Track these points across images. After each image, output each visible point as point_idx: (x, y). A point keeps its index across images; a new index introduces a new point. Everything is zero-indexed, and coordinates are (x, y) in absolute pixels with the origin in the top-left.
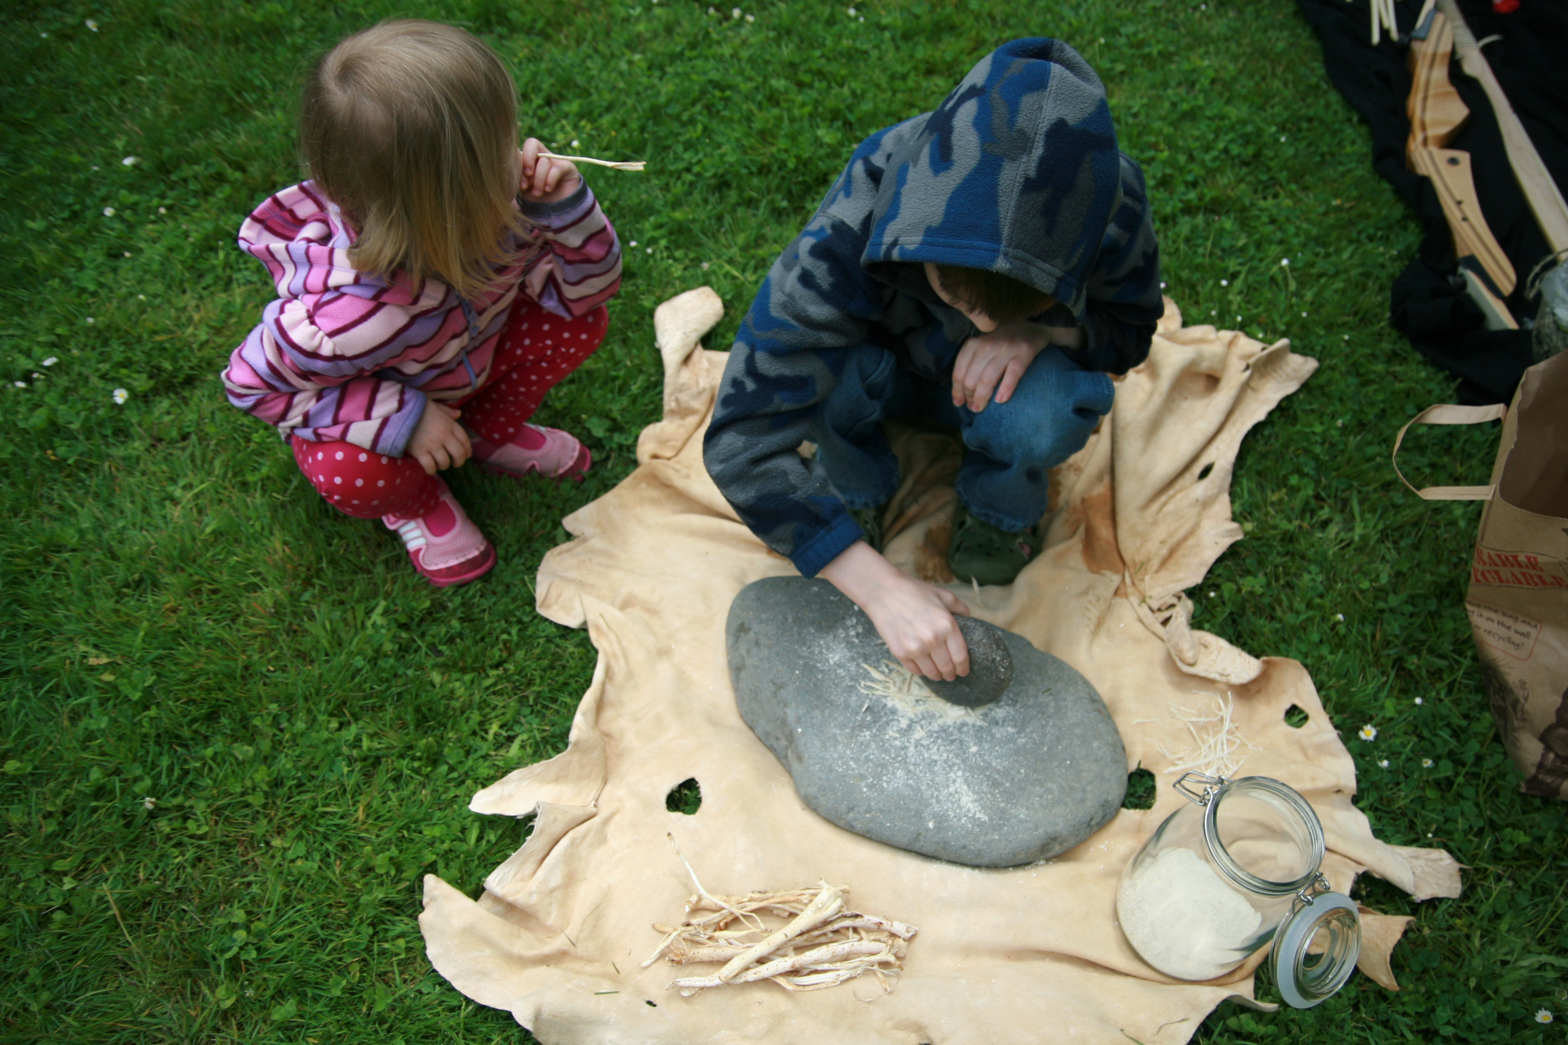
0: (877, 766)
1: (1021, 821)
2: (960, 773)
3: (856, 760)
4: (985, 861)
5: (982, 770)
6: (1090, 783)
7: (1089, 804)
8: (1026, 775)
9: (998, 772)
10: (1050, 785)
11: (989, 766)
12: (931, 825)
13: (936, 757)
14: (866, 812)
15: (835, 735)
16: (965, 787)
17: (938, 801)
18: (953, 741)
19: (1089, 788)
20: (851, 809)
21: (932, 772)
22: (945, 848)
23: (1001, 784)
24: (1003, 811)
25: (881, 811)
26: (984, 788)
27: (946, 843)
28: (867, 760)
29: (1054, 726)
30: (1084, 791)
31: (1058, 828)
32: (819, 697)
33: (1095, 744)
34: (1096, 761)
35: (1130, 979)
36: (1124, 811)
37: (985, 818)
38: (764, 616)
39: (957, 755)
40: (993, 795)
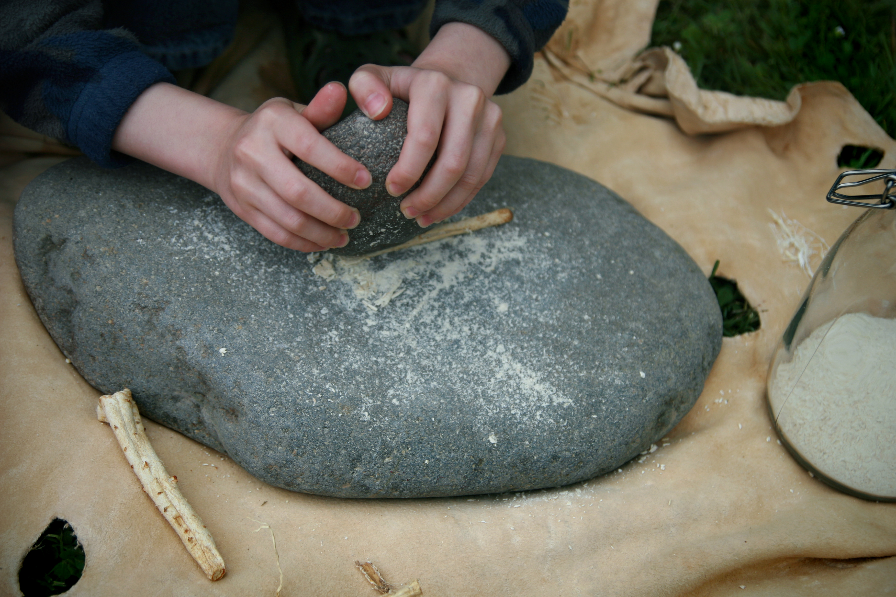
0: (371, 377)
1: (620, 390)
2: (501, 348)
3: (334, 379)
4: (590, 468)
5: (532, 333)
6: (680, 306)
7: (693, 336)
8: (594, 321)
9: (554, 329)
10: (633, 325)
11: (536, 326)
12: (492, 439)
13: (455, 336)
14: (382, 455)
15: (281, 352)
16: (518, 366)
17: (489, 401)
18: (467, 306)
19: (683, 314)
20: (355, 460)
21: (461, 360)
22: (525, 471)
23: (567, 345)
24: (589, 383)
25: (406, 445)
26: (546, 358)
27: (524, 460)
28: (351, 374)
29: (593, 244)
30: (679, 320)
31: (671, 384)
32: (230, 303)
33: (657, 254)
34: (671, 275)
35: (870, 566)
36: (727, 340)
37: (568, 402)
38: (82, 213)
39: (483, 324)
40: (563, 364)
